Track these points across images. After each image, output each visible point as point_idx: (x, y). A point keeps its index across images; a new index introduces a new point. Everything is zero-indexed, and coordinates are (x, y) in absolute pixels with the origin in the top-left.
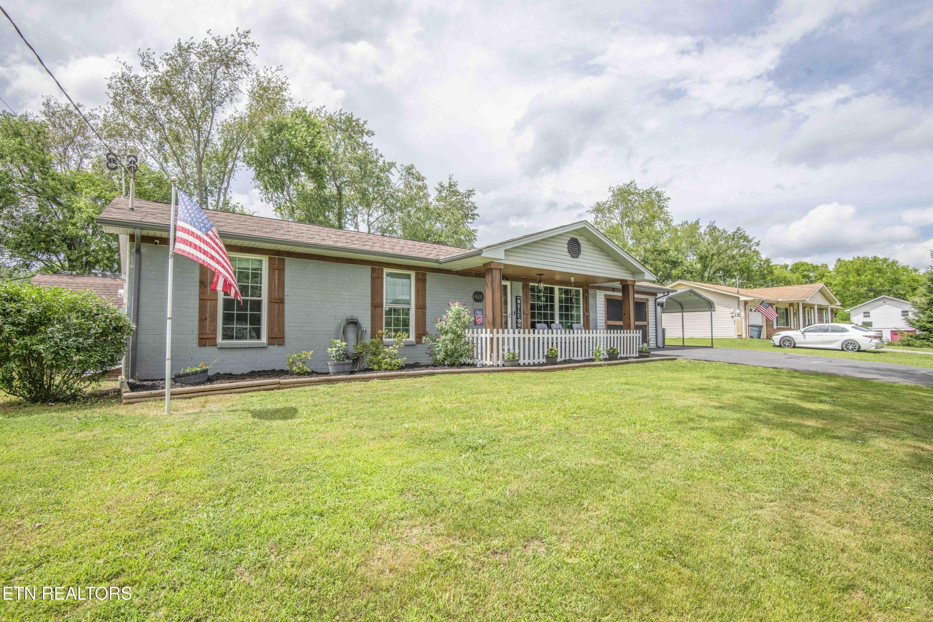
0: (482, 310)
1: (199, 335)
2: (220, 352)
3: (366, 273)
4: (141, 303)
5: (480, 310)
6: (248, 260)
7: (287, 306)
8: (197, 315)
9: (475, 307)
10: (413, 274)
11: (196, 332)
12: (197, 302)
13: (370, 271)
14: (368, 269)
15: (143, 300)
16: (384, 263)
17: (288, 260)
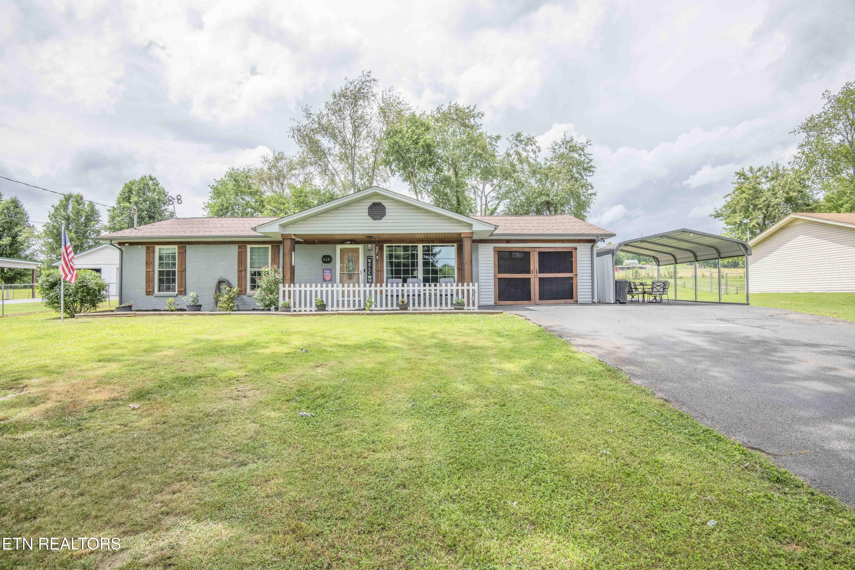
0: (330, 269)
1: (146, 289)
2: (155, 298)
3: (235, 249)
4: (123, 275)
5: (329, 269)
6: (168, 249)
7: (187, 273)
8: (145, 279)
9: (323, 268)
10: (270, 246)
11: (145, 288)
12: (145, 273)
13: (237, 247)
14: (236, 247)
15: (124, 273)
16: (246, 242)
17: (188, 247)
